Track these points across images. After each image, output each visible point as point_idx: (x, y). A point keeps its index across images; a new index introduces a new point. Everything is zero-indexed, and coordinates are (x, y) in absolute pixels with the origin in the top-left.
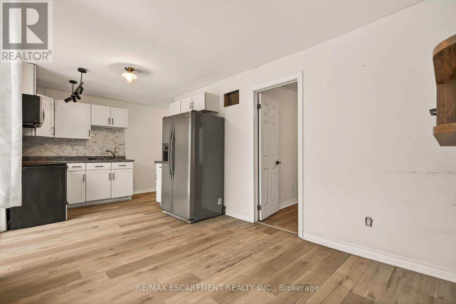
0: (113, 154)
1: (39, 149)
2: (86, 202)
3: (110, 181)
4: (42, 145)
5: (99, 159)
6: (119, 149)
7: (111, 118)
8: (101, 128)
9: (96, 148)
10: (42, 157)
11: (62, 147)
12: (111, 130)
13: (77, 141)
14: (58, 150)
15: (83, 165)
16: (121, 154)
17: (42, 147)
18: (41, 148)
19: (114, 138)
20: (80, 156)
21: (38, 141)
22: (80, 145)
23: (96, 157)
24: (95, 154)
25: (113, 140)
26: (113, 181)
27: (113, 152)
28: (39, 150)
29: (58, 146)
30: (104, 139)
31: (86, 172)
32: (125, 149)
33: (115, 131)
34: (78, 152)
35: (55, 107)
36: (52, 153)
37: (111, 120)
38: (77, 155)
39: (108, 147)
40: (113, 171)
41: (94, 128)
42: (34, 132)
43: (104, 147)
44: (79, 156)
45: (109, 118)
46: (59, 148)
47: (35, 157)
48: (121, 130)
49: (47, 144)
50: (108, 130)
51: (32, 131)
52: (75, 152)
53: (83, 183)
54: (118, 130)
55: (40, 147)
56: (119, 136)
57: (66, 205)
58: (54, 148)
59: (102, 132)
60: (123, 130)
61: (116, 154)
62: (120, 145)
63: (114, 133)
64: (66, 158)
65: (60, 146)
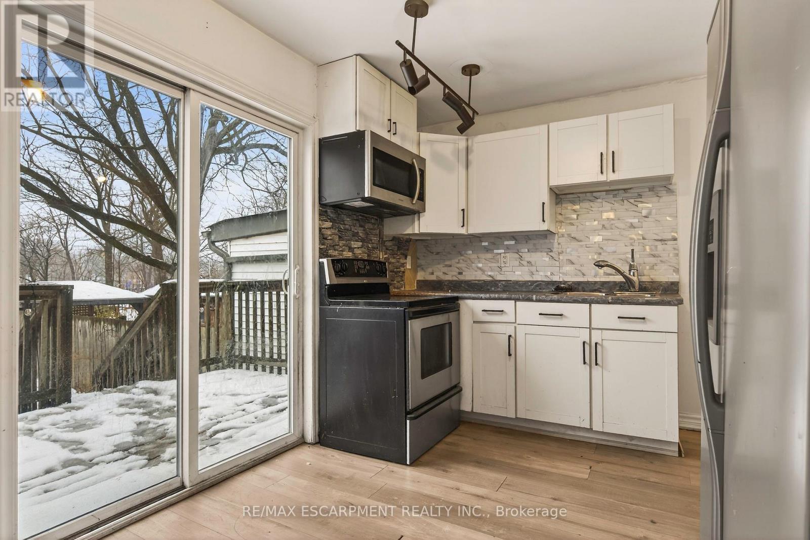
0: (625, 276)
1: (458, 263)
3: (588, 367)
4: (462, 255)
5: (586, 289)
6: (654, 256)
7: (610, 152)
9: (579, 257)
11: (499, 257)
12: (627, 195)
13: (530, 240)
14: (489, 265)
16: (662, 274)
17: (462, 258)
18: (461, 261)
19: (635, 221)
22: (536, 250)
23: (579, 283)
24: (576, 275)
25: (632, 226)
26: (596, 371)
27: (625, 269)
28: (459, 265)
29: (489, 256)
30: (603, 226)
31: (515, 327)
32: (677, 255)
33: (640, 196)
34: (533, 269)
35: (469, 157)
36: (479, 272)
37: (608, 159)
38: (528, 278)
39: (612, 251)
40: (596, 337)
42: (416, 223)
44: (535, 279)
45: (602, 153)
46: (492, 260)
48: (661, 186)
49: (470, 252)
50: (615, 196)
51: (413, 222)
52: (526, 269)
53: (509, 360)
54: (652, 189)
55: (459, 258)
56: (654, 211)
57: (408, 421)
58: (484, 261)
59: (595, 205)
60: (671, 187)
61: (634, 276)
62: (658, 243)
63: (636, 203)
64: (505, 286)
65: (493, 255)
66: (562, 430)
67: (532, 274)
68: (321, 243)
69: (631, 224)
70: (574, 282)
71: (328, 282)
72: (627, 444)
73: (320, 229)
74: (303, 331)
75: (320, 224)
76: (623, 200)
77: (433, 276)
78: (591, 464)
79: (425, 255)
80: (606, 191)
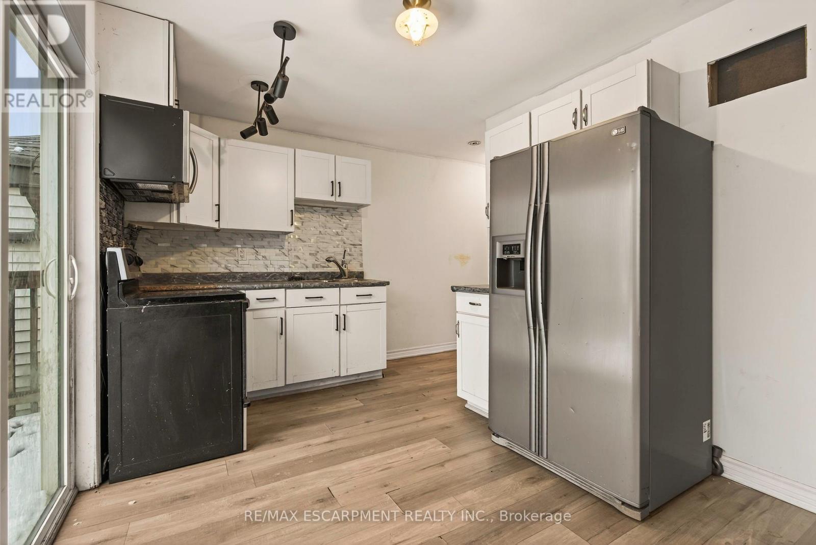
0: (340, 268)
1: (190, 255)
2: (286, 386)
3: (339, 332)
4: (195, 248)
6: (350, 255)
7: (337, 182)
8: (314, 208)
9: (304, 254)
10: (196, 274)
11: (236, 251)
12: (334, 212)
13: (265, 238)
14: (227, 258)
15: (279, 293)
16: (354, 267)
17: (196, 250)
18: (194, 254)
19: (339, 231)
20: (271, 273)
21: (187, 238)
22: (271, 247)
23: (305, 274)
24: (302, 267)
25: (337, 234)
26: (344, 334)
27: (340, 263)
28: (191, 258)
29: (226, 250)
30: (320, 232)
31: (286, 311)
32: (361, 255)
33: (342, 214)
34: (268, 263)
35: (221, 157)
36: (215, 265)
37: (337, 188)
38: (265, 271)
39: (327, 251)
40: (344, 310)
41: (302, 206)
42: (175, 213)
43: (319, 250)
44: (269, 271)
45: (332, 182)
46: (228, 254)
47: (182, 274)
48: (354, 209)
49: (206, 245)
50: (327, 212)
51: (171, 211)
52: (261, 262)
53: (280, 338)
54: (348, 211)
55: (192, 251)
56: (349, 226)
57: (245, 410)
58: (220, 254)
59: (315, 216)
60: (358, 211)
61: (345, 267)
62: (353, 247)
63: (340, 219)
64: (243, 277)
65: (231, 249)
66: (316, 385)
67: (267, 266)
69: (337, 232)
70: (301, 273)
71: (124, 277)
72: (356, 380)
76: (332, 215)
77: (156, 269)
78: (355, 397)
79: (145, 245)
80: (322, 207)
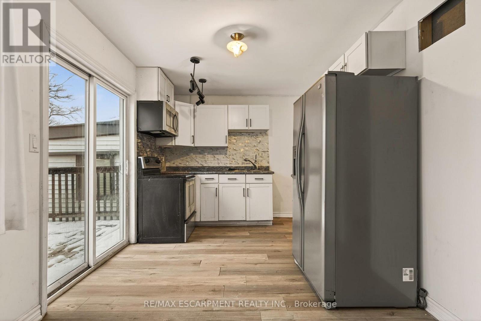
0: (253, 164)
1: (187, 159)
2: (219, 221)
3: (245, 197)
4: (188, 155)
5: (239, 169)
6: (261, 157)
7: (250, 119)
8: (242, 133)
9: (237, 157)
10: (189, 167)
11: (205, 156)
12: (253, 134)
13: (218, 150)
14: (201, 160)
16: (265, 164)
17: (189, 156)
18: (188, 158)
19: (256, 144)
20: (221, 167)
21: (185, 151)
22: (221, 154)
23: (237, 167)
24: (236, 164)
25: (255, 146)
26: (248, 199)
27: (253, 162)
28: (187, 160)
29: (201, 156)
30: (245, 145)
31: (218, 185)
32: (269, 157)
33: (257, 135)
35: (195, 113)
36: (197, 163)
37: (249, 122)
38: (217, 165)
39: (249, 155)
40: (248, 186)
41: (231, 133)
42: (174, 141)
43: (244, 155)
45: (247, 119)
46: (202, 158)
47: (183, 167)
48: (264, 132)
49: (192, 154)
50: (249, 135)
51: (172, 140)
52: (216, 162)
53: (216, 198)
54: (261, 133)
56: (261, 141)
57: (185, 225)
58: (198, 158)
59: (243, 137)
60: (266, 133)
61: (256, 164)
62: (263, 153)
63: (256, 138)
64: (208, 169)
65: (203, 155)
66: (235, 223)
67: (219, 163)
68: (138, 150)
69: (254, 145)
70: (235, 167)
71: (143, 168)
72: (257, 224)
73: (137, 143)
74: (129, 191)
75: (137, 141)
76: (251, 136)
77: (174, 165)
78: (249, 231)
79: (170, 155)
80: (246, 132)
